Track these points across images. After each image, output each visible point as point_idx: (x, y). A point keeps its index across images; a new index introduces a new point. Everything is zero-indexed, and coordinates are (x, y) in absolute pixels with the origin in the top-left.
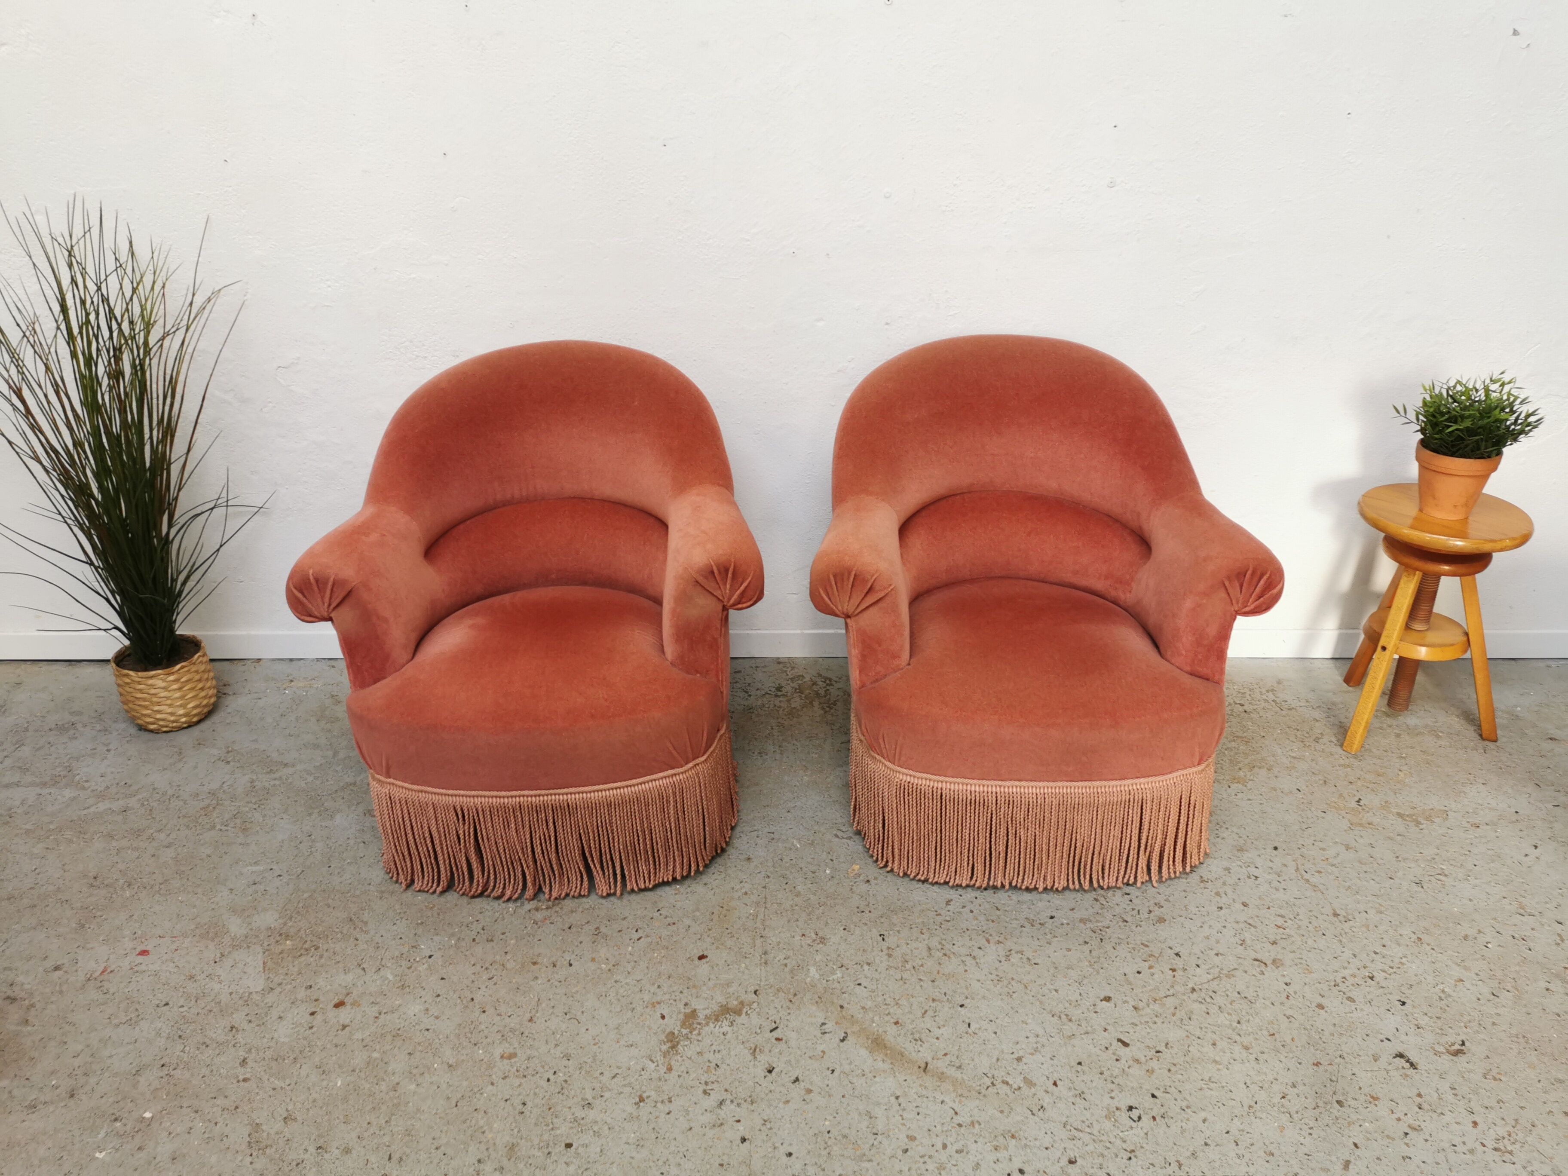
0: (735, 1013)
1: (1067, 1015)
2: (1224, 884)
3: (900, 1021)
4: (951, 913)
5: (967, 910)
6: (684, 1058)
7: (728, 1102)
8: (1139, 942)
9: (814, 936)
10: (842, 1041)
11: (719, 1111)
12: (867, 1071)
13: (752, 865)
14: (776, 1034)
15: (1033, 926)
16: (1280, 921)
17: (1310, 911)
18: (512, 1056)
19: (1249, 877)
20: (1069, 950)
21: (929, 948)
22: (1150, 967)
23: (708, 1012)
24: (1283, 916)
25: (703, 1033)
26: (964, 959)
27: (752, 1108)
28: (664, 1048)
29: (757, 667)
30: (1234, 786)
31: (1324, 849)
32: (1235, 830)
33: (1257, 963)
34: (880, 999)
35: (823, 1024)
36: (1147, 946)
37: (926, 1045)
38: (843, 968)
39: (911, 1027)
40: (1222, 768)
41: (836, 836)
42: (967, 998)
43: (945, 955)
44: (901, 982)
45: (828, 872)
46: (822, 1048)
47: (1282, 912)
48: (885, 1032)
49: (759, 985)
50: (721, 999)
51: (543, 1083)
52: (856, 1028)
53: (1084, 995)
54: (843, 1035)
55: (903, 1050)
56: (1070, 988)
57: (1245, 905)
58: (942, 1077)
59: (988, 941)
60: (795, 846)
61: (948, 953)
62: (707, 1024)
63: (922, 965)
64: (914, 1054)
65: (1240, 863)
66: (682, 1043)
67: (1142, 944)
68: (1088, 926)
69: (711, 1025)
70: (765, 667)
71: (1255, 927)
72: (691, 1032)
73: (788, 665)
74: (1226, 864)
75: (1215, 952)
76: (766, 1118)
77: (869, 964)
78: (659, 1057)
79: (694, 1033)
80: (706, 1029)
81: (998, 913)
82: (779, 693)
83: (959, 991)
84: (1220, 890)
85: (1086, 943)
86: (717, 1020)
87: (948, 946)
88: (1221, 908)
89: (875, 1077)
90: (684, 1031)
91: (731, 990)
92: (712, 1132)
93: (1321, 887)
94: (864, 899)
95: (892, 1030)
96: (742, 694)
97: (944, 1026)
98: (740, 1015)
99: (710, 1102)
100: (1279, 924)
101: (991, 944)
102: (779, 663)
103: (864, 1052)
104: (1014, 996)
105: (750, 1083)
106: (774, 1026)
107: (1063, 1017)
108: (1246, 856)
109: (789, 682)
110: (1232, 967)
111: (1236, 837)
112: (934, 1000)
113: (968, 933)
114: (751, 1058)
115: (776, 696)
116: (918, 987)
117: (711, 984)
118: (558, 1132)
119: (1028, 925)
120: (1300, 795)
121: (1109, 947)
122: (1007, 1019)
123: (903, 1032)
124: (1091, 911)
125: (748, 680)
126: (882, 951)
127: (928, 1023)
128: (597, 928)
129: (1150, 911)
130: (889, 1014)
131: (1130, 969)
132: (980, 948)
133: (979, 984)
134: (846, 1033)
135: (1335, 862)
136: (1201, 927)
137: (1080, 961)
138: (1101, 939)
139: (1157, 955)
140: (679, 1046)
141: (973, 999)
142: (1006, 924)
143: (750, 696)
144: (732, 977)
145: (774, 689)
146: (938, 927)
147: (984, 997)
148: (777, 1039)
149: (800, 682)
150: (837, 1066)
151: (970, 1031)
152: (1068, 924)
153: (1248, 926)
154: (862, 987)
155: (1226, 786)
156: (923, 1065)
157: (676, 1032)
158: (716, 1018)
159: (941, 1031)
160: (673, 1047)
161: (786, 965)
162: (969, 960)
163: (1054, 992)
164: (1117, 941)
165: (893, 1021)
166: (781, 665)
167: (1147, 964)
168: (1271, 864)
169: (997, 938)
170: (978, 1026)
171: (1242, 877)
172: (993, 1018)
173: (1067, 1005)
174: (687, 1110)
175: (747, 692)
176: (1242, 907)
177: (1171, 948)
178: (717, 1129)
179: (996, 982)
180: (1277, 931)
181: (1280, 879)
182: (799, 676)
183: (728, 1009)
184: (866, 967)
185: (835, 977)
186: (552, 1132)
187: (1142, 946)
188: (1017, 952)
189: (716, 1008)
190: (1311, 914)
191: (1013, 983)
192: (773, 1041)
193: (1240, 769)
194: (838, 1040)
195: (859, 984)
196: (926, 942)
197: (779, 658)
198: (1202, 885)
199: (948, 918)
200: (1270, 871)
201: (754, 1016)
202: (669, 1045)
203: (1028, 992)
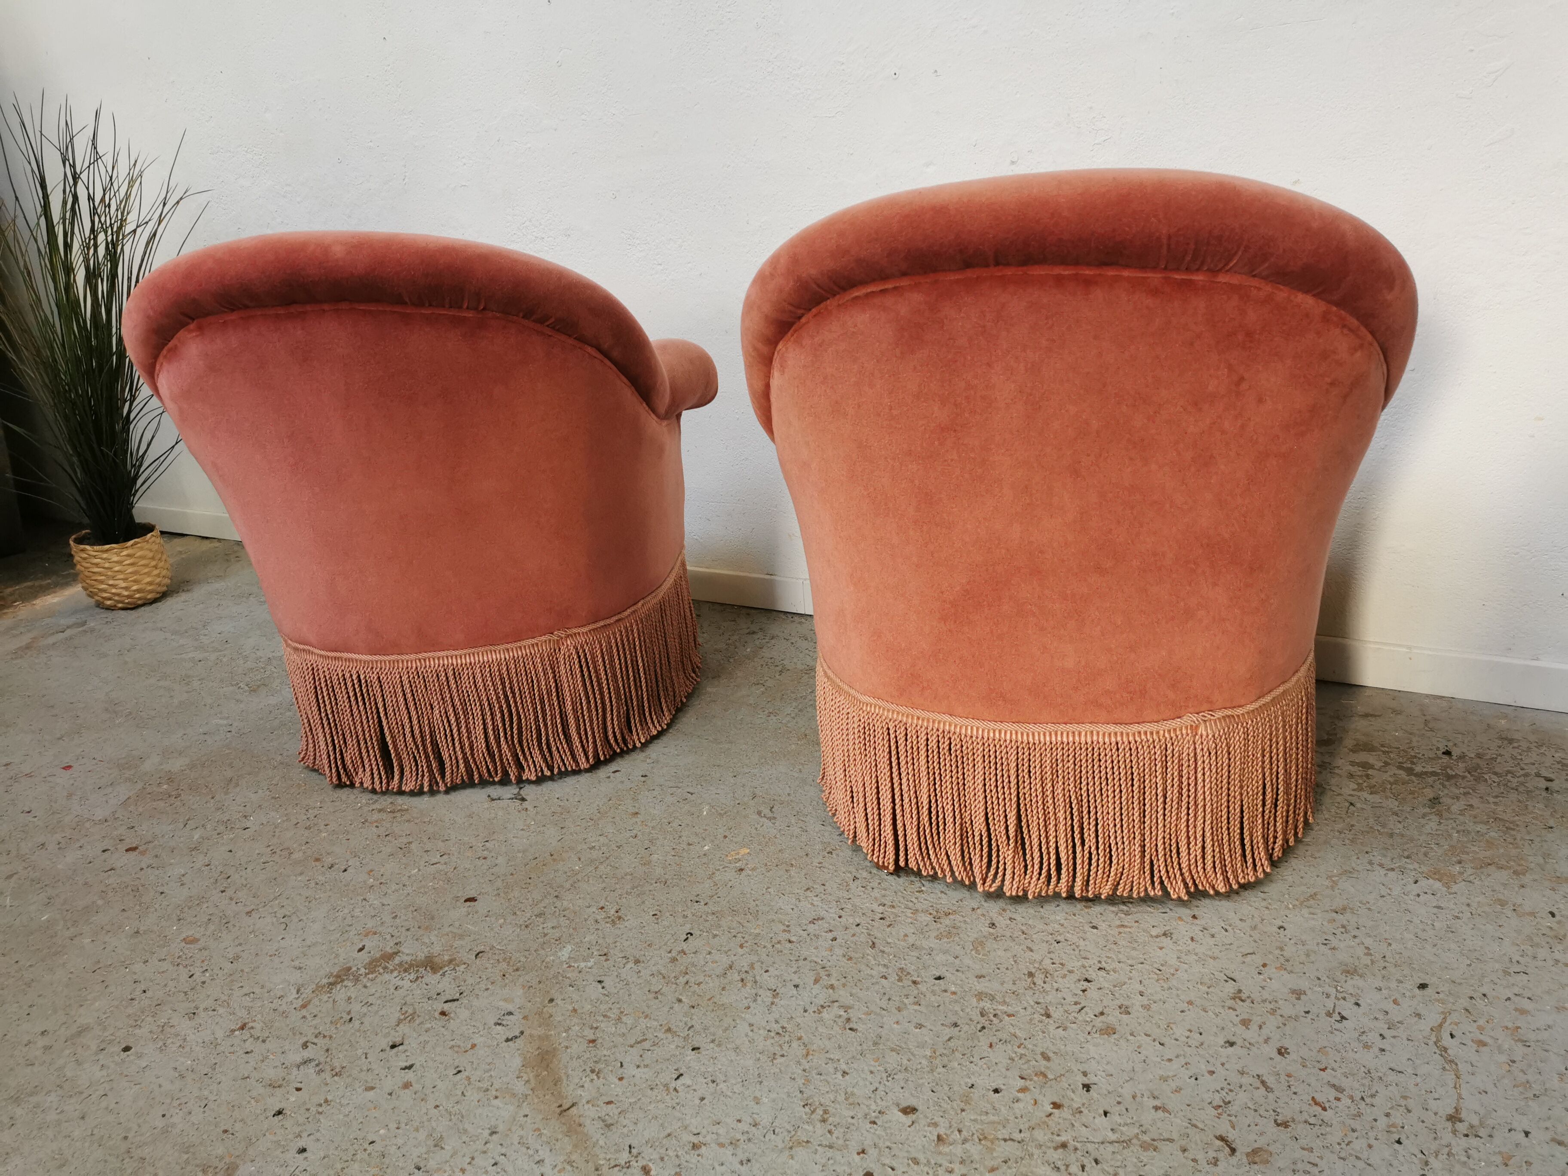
0: (432, 968)
1: (826, 1112)
2: (1273, 1012)
3: (600, 1041)
4: (805, 934)
5: (830, 936)
6: (331, 1000)
7: (313, 1064)
8: (1039, 1050)
9: (613, 912)
10: (507, 1040)
11: (295, 1071)
12: (496, 1086)
13: (635, 820)
14: (446, 1007)
15: (900, 980)
16: (1326, 1095)
17: (1405, 1098)
18: (195, 941)
19: (1329, 1014)
20: (920, 1026)
21: (731, 967)
22: (1023, 1090)
23: (408, 959)
24: (1339, 1089)
25: (378, 980)
26: (761, 992)
27: (329, 1080)
28: (325, 981)
30: (1423, 883)
31: (1523, 1012)
32: (1368, 942)
33: (1219, 1143)
34: (603, 1007)
35: (510, 1013)
36: (1047, 1058)
37: (598, 1083)
38: (603, 958)
39: (605, 1052)
40: (1426, 855)
41: (759, 813)
42: (713, 1041)
43: (742, 980)
44: (653, 995)
45: (706, 848)
46: (477, 1040)
47: (1345, 1083)
48: (567, 1047)
49: (492, 947)
50: (436, 949)
51: (184, 976)
52: (540, 1031)
53: (881, 1093)
54: (517, 1034)
55: (564, 1078)
56: (869, 1077)
57: (1282, 1052)
58: (574, 1129)
59: (816, 981)
60: (701, 811)
61: (749, 978)
62: (392, 971)
63: (699, 984)
64: (572, 1087)
65: (1333, 991)
66: (345, 983)
67: (1043, 1054)
68: (982, 1004)
69: (395, 974)
71: (1268, 1089)
72: (366, 974)
74: (1304, 984)
75: (1157, 1103)
76: (329, 1098)
77: (637, 962)
78: (307, 992)
79: (370, 976)
80: (387, 977)
81: (869, 951)
83: (712, 1030)
84: (1255, 1018)
85: (956, 1025)
86: (405, 971)
87: (758, 970)
88: (1232, 1044)
89: (496, 1097)
90: (363, 971)
91: (457, 943)
92: (261, 1090)
93: (1463, 1067)
94: (716, 887)
95: (578, 1047)
97: (646, 1066)
98: (435, 973)
99: (297, 1057)
100: (1320, 1098)
101: (817, 986)
103: (517, 1062)
104: (780, 1060)
105: (360, 1052)
106: (457, 996)
107: (820, 1112)
108: (1351, 985)
110: (1166, 1135)
111: (1360, 951)
112: (669, 1030)
113: (801, 963)
114: (393, 1022)
116: (666, 1009)
117: (446, 929)
118: (137, 1031)
119: (893, 978)
120: (1549, 922)
121: (984, 1040)
122: (738, 1088)
123: (588, 1055)
124: (1009, 986)
126: (670, 952)
127: (631, 1057)
128: (410, 843)
129: (1102, 1014)
130: (596, 1028)
131: (985, 1082)
132: (796, 986)
133: (748, 1029)
134: (522, 1033)
135: (1532, 1036)
136: (1170, 1060)
137: (922, 1045)
138: (983, 1028)
139: (1051, 1076)
140: (339, 986)
141: (719, 1045)
142: (863, 967)
144: (477, 929)
146: (769, 946)
147: (736, 1049)
148: (443, 1013)
150: (469, 1068)
151: (673, 1084)
152: (954, 993)
153: (1259, 1084)
154: (600, 986)
155: (1411, 880)
156: (565, 1107)
157: (354, 969)
158: (406, 968)
159: (635, 1072)
160: (331, 984)
161: (545, 935)
162: (767, 997)
163: (839, 1075)
164: (1005, 1036)
165: (592, 1037)
167: (1021, 1083)
168: (1389, 1006)
169: (833, 981)
170: (689, 1082)
171: (1314, 1010)
172: (720, 1077)
173: (841, 1098)
174: (267, 1057)
176: (1274, 1054)
177: (1085, 1074)
178: (269, 1090)
179: (773, 1034)
180: (1305, 1107)
181: (1388, 1033)
183: (431, 962)
184: (631, 965)
185: (583, 965)
186: (131, 1029)
187: (1039, 1057)
188: (841, 1007)
189: (421, 956)
190: (1403, 1102)
191: (795, 1044)
192: (437, 1015)
193: (1460, 862)
194: (505, 1037)
195: (600, 982)
196: (734, 958)
198: (1230, 1003)
199: (793, 939)
200: (1380, 1016)
201: (447, 979)
202: (332, 980)
203: (804, 1061)
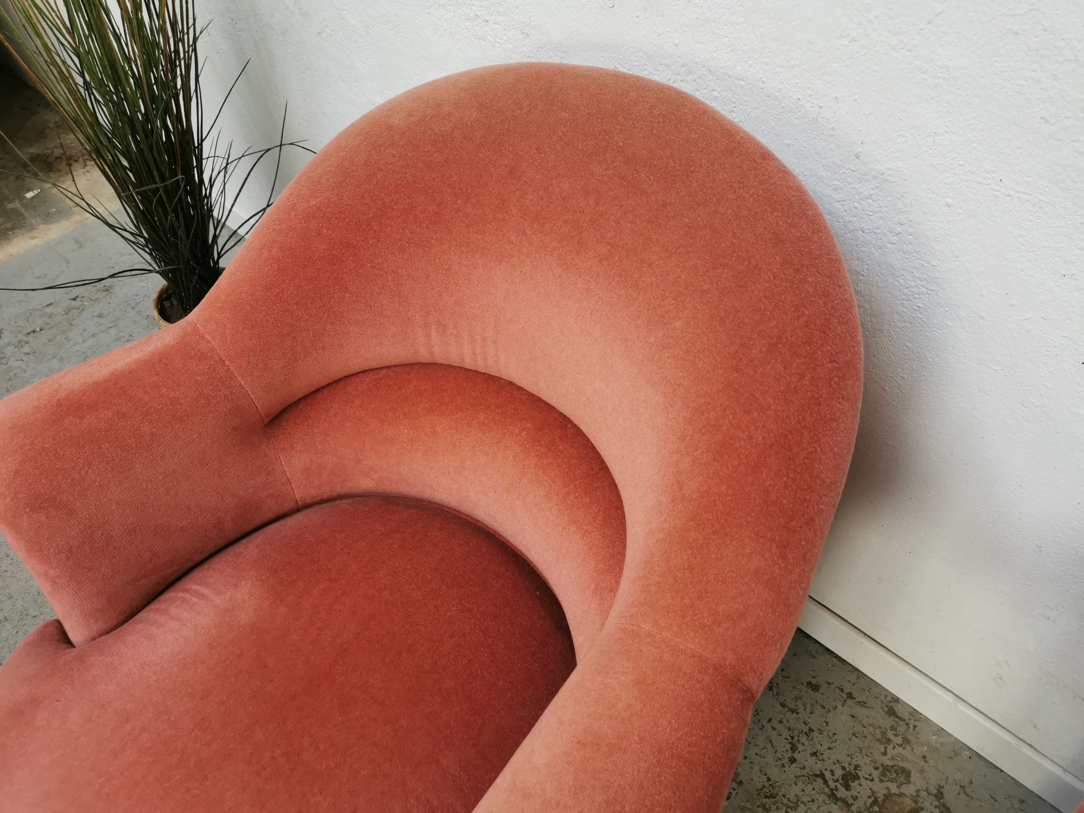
29: (850, 696)
70: (862, 704)
73: (902, 728)
82: (842, 792)
96: (783, 745)
102: (891, 712)
109: (876, 774)
115: (833, 796)
125: (814, 721)
143: (793, 760)
145: (839, 773)
149: (893, 788)
166: (890, 721)
175: (794, 748)
182: (903, 770)
197: (897, 700)
